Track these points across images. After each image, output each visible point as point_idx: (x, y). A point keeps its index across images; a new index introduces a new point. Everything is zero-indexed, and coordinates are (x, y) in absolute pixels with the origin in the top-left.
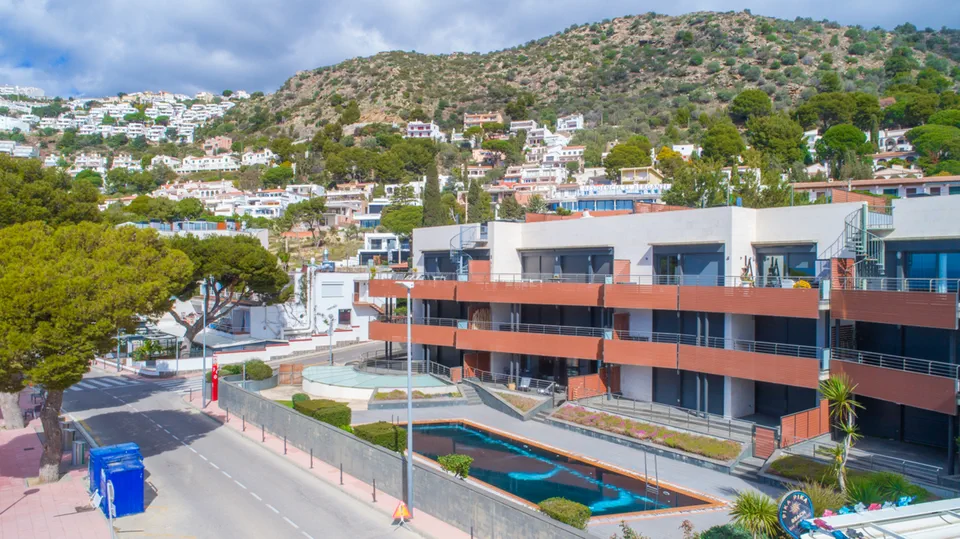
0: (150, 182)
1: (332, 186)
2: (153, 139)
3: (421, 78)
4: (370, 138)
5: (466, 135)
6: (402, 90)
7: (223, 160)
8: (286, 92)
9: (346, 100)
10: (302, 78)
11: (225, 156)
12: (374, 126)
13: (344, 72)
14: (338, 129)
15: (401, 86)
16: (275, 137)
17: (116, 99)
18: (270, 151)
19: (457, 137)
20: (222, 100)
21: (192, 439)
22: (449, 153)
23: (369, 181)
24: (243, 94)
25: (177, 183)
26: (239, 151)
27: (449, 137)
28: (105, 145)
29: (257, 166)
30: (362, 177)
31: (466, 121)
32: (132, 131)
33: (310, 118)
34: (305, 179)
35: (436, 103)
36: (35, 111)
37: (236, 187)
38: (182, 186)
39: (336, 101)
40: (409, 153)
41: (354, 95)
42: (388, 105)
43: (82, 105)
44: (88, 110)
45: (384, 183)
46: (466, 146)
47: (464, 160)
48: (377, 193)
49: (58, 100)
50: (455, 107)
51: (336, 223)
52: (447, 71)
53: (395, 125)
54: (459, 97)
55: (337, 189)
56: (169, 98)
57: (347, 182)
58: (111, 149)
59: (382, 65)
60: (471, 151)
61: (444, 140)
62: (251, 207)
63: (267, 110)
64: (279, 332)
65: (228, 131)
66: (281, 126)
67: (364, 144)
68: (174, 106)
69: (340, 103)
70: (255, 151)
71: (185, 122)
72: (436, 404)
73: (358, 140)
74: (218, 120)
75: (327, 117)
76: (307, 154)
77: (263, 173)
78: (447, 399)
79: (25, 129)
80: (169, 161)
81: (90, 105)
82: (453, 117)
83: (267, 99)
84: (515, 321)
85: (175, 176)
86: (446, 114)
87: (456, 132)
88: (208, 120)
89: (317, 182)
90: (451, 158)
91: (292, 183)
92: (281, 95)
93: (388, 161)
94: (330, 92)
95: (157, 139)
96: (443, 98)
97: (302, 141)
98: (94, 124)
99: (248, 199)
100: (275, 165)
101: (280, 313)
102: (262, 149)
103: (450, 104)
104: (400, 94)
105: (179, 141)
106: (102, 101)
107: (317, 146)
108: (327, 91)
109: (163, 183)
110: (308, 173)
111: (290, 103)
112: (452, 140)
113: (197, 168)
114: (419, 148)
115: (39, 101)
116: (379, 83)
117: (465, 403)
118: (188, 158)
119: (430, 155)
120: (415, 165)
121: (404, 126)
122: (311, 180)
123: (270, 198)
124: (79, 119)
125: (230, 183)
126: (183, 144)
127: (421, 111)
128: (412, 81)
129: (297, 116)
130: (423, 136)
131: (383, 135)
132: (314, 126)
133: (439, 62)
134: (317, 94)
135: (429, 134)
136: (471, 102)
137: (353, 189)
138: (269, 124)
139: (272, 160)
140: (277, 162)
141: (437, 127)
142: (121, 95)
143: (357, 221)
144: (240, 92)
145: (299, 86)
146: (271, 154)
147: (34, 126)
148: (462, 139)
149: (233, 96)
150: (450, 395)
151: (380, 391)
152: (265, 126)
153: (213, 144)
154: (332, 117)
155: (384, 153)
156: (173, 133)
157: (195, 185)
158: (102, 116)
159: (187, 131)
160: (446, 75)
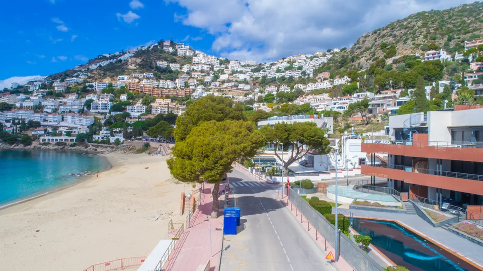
0: (293, 97)
1: (379, 92)
2: (296, 77)
3: (435, 25)
4: (402, 64)
5: (466, 55)
6: (423, 34)
7: (325, 84)
8: (358, 46)
9: (389, 45)
10: (366, 37)
11: (326, 81)
12: (404, 57)
13: (389, 30)
14: (383, 61)
15: (423, 32)
16: (351, 69)
17: (282, 61)
18: (347, 77)
19: (459, 57)
20: (326, 55)
21: (270, 211)
22: (453, 67)
23: (399, 88)
24: (336, 50)
25: (304, 96)
26: (332, 78)
27: (453, 57)
28: (277, 82)
29: (341, 85)
30: (395, 87)
31: (466, 46)
32: (287, 74)
33: (369, 57)
34: (364, 90)
35: (446, 38)
36: (252, 71)
37: (330, 97)
38: (306, 98)
39: (383, 46)
40: (425, 70)
41: (394, 41)
42: (413, 44)
43: (269, 65)
44: (271, 67)
45: (408, 88)
46: (466, 61)
47: (463, 70)
48: (402, 95)
49: (260, 64)
50: (459, 38)
51: (378, 112)
52: (454, 18)
53: (417, 55)
54: (463, 32)
55: (380, 93)
56: (303, 57)
57: (387, 89)
58: (279, 83)
59: (411, 22)
60: (469, 65)
61: (450, 59)
62: (334, 106)
63: (348, 56)
64: (327, 168)
65: (329, 69)
66: (354, 63)
67: (397, 68)
68: (305, 60)
69: (386, 47)
70: (340, 78)
71: (309, 68)
72: (387, 211)
73: (394, 66)
74: (324, 64)
75: (378, 56)
76: (365, 77)
77: (343, 89)
78: (394, 209)
79: (248, 78)
80: (301, 86)
81: (272, 65)
82: (457, 45)
83: (348, 51)
84: (439, 170)
85: (304, 93)
86: (452, 44)
87: (459, 54)
88: (320, 65)
89: (371, 90)
90: (454, 70)
91: (357, 92)
92: (355, 48)
93: (411, 76)
94: (380, 42)
95: (298, 77)
96: (451, 34)
97: (364, 70)
98: (272, 73)
99: (333, 102)
100: (349, 84)
101: (328, 158)
102: (344, 76)
103: (456, 37)
104: (422, 36)
105: (306, 77)
106: (276, 62)
107: (371, 72)
108: (379, 42)
109: (298, 97)
110: (367, 87)
111: (359, 51)
112: (456, 59)
113: (313, 89)
114: (431, 66)
115: (253, 66)
116: (408, 33)
117: (405, 213)
118: (310, 84)
119: (438, 69)
120: (429, 76)
121: (423, 54)
122: (367, 90)
123: (343, 101)
124: (267, 72)
125: (327, 94)
126: (309, 78)
127: (434, 45)
128: (430, 27)
129: (362, 57)
130: (435, 59)
131: (410, 61)
132: (371, 61)
133: (449, 13)
134: (373, 44)
135: (439, 57)
136: (471, 34)
137: (390, 93)
138: (348, 63)
139: (348, 82)
140: (350, 82)
141: (445, 53)
142: (283, 59)
143: (389, 111)
144: (335, 49)
145: (364, 41)
146: (348, 78)
147: (251, 77)
148: (463, 57)
149: (332, 52)
150: (396, 207)
151: (358, 200)
152: (346, 65)
153: (321, 76)
154: (380, 55)
155: (409, 71)
156: (304, 73)
157: (311, 97)
158: (276, 69)
159: (310, 72)
160: (454, 20)
